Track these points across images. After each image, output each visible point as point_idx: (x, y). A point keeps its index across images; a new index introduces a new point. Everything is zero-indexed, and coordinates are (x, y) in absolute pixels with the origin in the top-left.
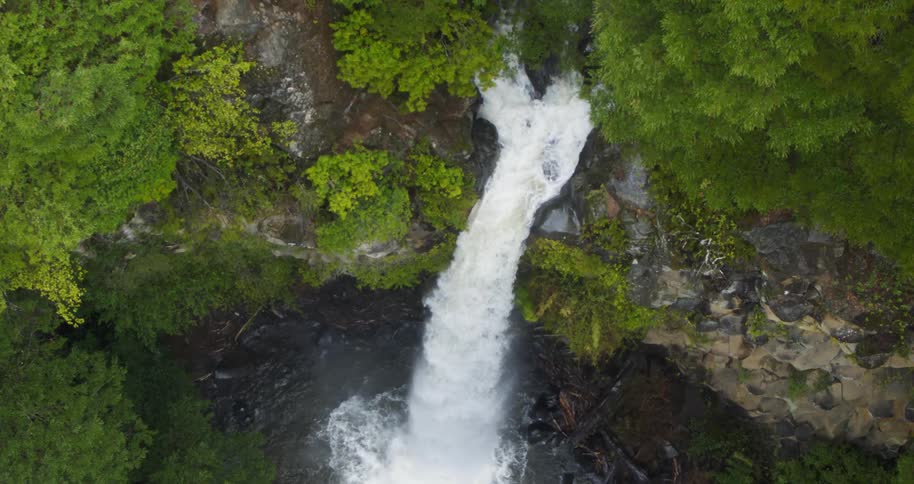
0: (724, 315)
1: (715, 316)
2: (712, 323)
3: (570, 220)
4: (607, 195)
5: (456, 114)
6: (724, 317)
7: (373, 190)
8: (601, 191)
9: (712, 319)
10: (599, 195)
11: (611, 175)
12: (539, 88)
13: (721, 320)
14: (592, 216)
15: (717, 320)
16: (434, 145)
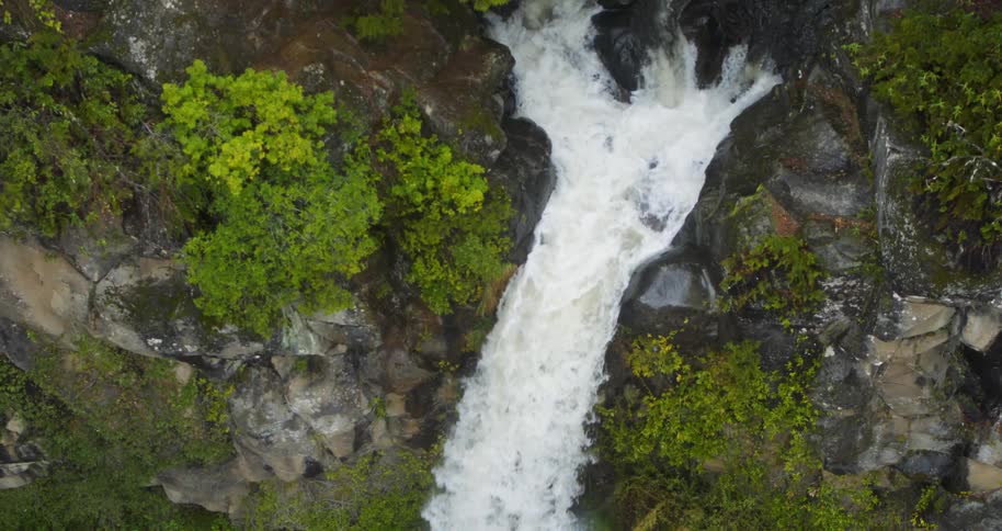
0: (993, 491)
1: (978, 493)
2: (975, 504)
3: (696, 283)
4: (770, 202)
5: (471, 78)
6: (994, 495)
7: (299, 149)
8: (758, 196)
9: (972, 498)
10: (755, 202)
11: (776, 163)
12: (625, 81)
13: (989, 501)
14: (744, 241)
15: (982, 499)
16: (429, 110)
